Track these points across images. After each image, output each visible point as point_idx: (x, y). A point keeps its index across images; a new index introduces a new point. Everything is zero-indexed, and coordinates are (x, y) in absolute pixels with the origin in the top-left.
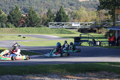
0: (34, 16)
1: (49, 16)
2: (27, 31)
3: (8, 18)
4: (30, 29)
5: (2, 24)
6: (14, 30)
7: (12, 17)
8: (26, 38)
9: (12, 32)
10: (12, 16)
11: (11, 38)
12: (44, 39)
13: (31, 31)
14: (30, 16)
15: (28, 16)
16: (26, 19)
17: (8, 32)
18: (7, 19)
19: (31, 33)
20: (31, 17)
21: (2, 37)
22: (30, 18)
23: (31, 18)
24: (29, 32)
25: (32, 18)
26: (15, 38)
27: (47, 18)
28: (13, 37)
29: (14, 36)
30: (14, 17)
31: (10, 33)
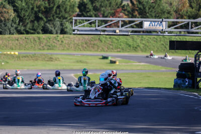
0: (154, 4)
1: (194, 5)
2: (130, 46)
3: (79, 7)
4: (138, 41)
5: (61, 25)
6: (96, 42)
7: (90, 6)
8: (117, 63)
9: (88, 46)
10: (92, 3)
11: (74, 62)
12: (163, 69)
13: (142, 46)
14: (140, 3)
15: (135, 3)
16: (128, 12)
17: (77, 47)
18: (78, 10)
19: (142, 51)
20: (143, 5)
21: (51, 59)
22: (140, 9)
23: (144, 8)
24: (135, 49)
25: (147, 9)
26: (86, 63)
27: (190, 9)
28: (81, 61)
29: (90, 58)
30: (98, 4)
31: (84, 49)
